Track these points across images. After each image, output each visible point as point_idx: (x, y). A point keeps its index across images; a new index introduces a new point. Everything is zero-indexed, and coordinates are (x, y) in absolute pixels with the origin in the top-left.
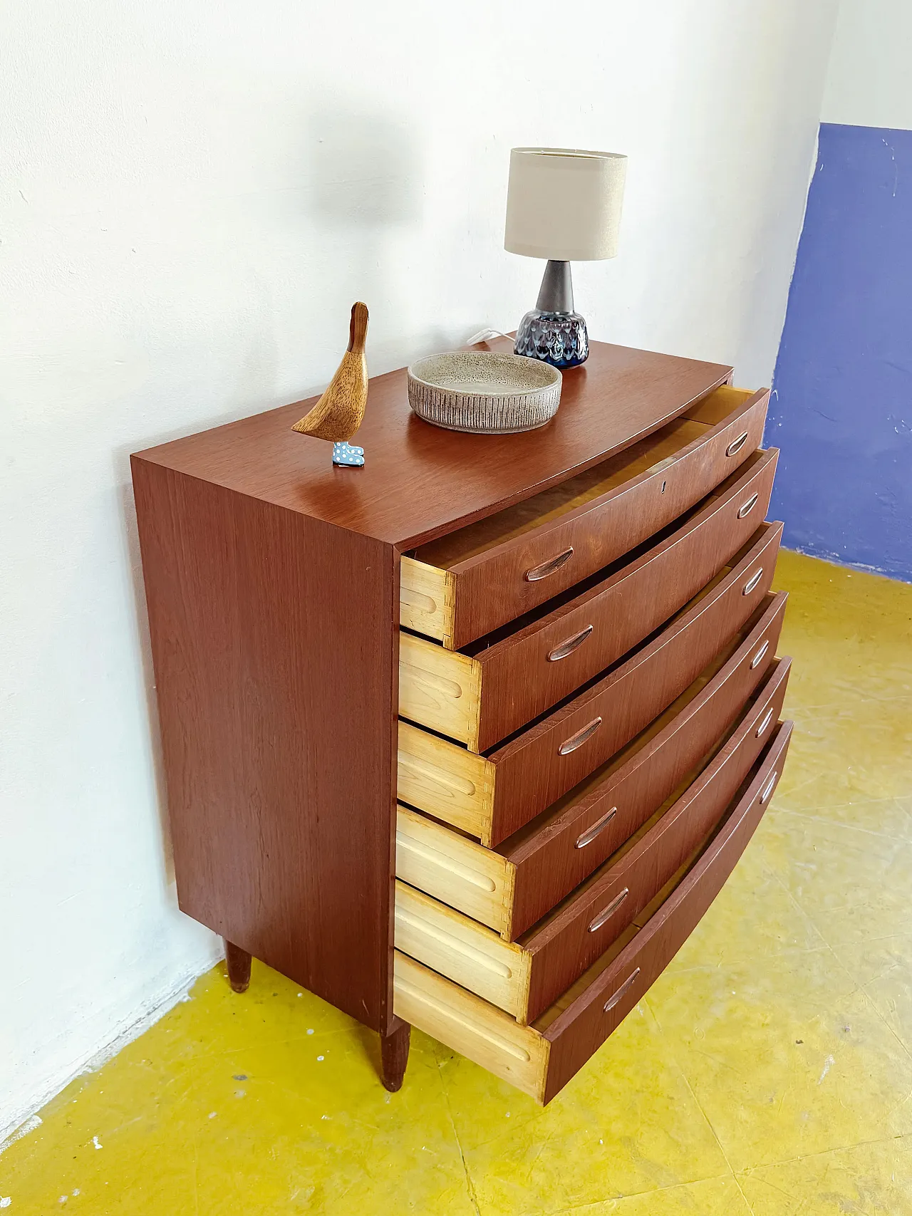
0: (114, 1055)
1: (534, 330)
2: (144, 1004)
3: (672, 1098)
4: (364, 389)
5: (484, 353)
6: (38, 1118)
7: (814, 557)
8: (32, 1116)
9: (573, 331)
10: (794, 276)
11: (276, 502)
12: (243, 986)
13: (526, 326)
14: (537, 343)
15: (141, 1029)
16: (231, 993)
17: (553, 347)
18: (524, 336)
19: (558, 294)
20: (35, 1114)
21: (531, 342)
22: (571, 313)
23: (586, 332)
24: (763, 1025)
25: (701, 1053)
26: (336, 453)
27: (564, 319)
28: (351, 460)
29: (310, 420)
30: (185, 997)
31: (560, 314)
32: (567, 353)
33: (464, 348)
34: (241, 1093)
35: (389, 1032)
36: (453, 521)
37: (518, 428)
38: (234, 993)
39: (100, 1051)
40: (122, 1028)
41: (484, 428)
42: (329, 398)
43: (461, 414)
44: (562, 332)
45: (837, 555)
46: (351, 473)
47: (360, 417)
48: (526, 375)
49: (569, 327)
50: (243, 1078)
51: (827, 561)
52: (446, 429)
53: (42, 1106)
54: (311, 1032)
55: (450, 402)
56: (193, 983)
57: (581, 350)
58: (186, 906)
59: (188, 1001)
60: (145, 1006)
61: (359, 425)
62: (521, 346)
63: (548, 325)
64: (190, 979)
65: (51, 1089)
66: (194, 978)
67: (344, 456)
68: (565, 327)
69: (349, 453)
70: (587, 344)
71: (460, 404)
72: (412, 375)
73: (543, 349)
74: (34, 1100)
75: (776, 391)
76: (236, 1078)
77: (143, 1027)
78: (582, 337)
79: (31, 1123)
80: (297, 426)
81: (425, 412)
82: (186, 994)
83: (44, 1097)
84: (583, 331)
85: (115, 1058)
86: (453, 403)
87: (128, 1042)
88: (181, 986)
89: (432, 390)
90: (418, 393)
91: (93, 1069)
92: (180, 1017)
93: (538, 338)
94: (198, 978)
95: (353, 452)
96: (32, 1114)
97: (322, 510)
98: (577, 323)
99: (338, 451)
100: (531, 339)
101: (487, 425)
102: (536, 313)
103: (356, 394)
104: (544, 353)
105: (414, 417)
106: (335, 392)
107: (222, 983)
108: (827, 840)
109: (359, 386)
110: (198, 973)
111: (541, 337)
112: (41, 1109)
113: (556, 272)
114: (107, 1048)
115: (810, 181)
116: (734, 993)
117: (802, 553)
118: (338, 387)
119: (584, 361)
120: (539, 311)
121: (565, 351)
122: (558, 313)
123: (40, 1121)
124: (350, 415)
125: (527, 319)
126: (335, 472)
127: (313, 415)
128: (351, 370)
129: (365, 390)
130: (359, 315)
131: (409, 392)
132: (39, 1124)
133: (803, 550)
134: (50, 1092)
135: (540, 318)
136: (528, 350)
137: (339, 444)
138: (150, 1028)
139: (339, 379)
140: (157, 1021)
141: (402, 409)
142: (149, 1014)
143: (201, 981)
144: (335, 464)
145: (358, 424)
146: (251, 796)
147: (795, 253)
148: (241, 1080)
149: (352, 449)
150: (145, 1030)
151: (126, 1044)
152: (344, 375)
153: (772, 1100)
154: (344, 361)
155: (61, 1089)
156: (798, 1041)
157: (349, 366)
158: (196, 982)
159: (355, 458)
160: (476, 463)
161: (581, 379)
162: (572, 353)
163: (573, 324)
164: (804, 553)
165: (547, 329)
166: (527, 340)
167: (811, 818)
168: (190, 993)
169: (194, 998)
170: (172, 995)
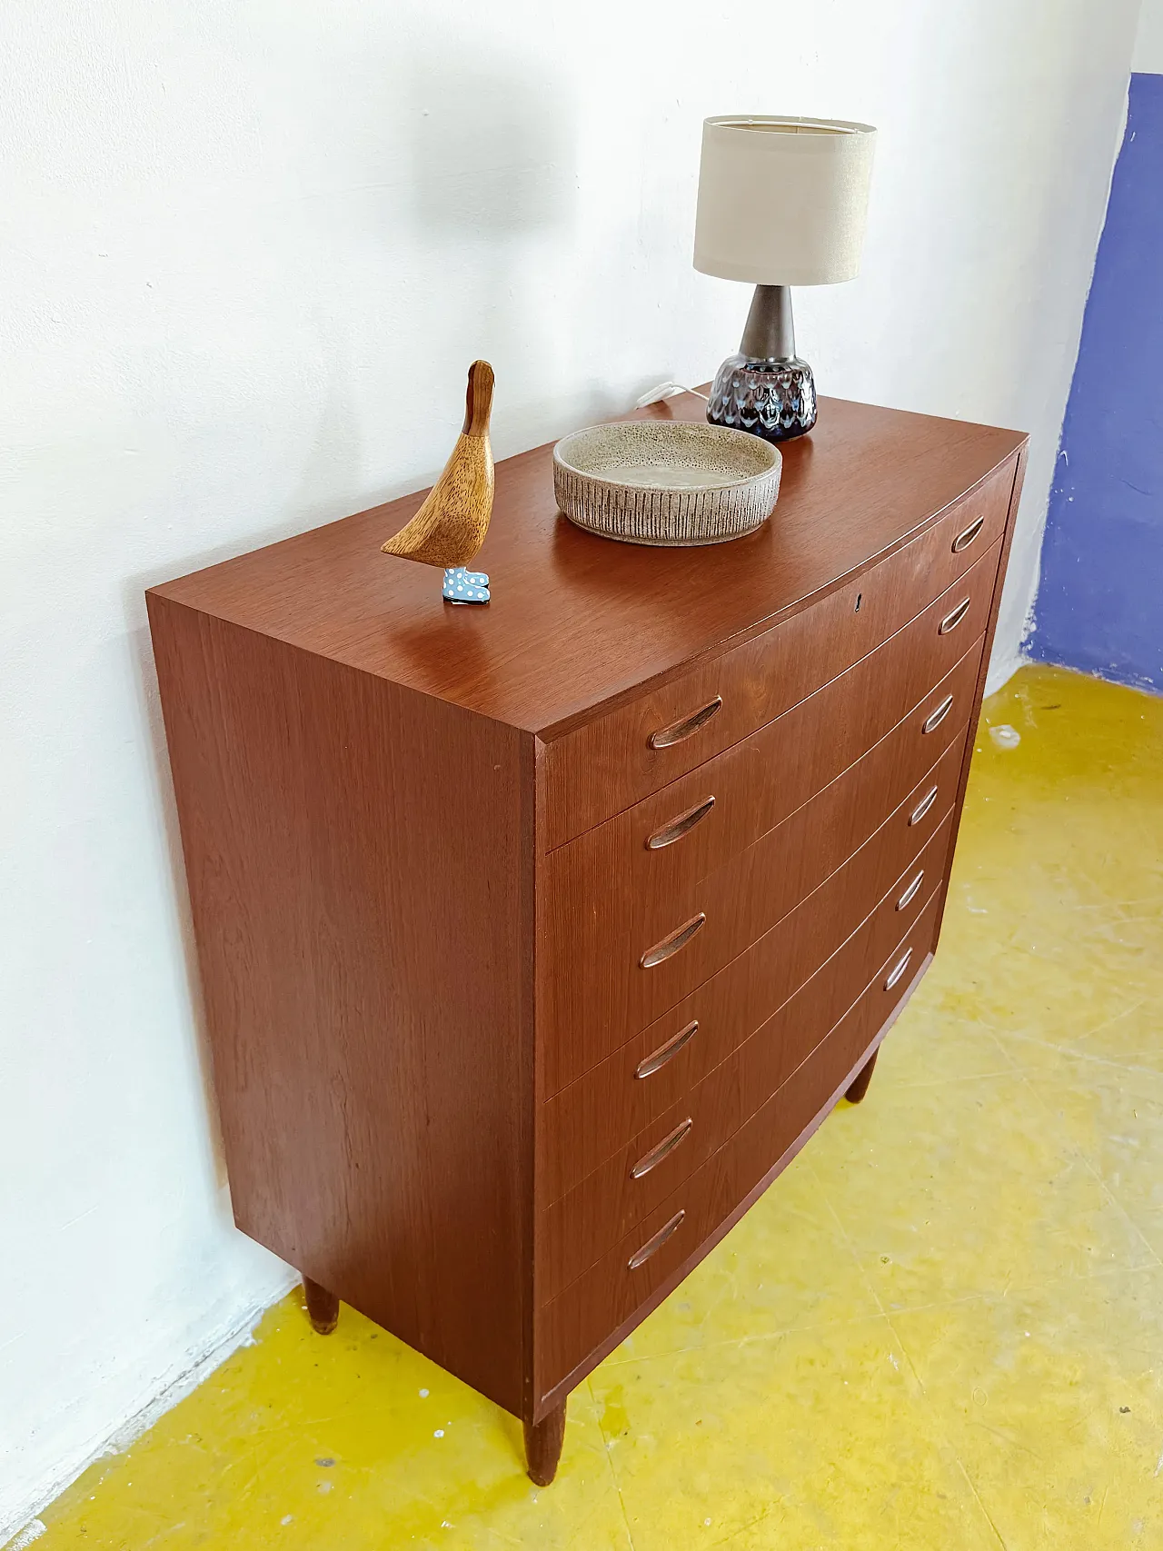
0: (149, 1427)
1: (736, 385)
2: (190, 1351)
3: (943, 1497)
4: (489, 489)
5: (665, 423)
6: (41, 1523)
7: (1118, 683)
8: (32, 1520)
9: (794, 386)
10: (1091, 291)
11: (358, 665)
12: (329, 1327)
13: (725, 380)
14: (741, 404)
15: (186, 1389)
16: (312, 1333)
17: (765, 410)
18: (723, 395)
19: (772, 332)
20: (36, 1518)
21: (732, 401)
22: (791, 359)
23: (812, 386)
24: (1071, 1384)
25: (984, 1426)
26: (447, 583)
27: (781, 369)
28: (470, 594)
29: (409, 536)
30: (247, 1339)
31: (776, 361)
32: (785, 419)
33: (634, 413)
34: (327, 1487)
35: (537, 1420)
36: (625, 692)
37: (718, 537)
38: (316, 1334)
39: (128, 1421)
40: (159, 1386)
41: (666, 539)
42: (437, 503)
43: (633, 519)
44: (779, 387)
45: (1151, 681)
46: (471, 613)
47: (483, 530)
48: (728, 456)
49: (788, 380)
50: (330, 1462)
51: (1136, 689)
52: (611, 540)
53: (47, 1505)
54: (424, 1393)
55: (616, 500)
56: (258, 1318)
57: (805, 413)
58: (244, 1223)
59: (252, 1345)
60: (191, 1354)
61: (481, 543)
62: (717, 409)
63: (758, 377)
64: (253, 1313)
65: (59, 1480)
66: (260, 1310)
67: (460, 588)
68: (782, 380)
69: (466, 583)
70: (814, 402)
71: (631, 504)
72: (560, 459)
73: (750, 413)
74: (35, 1497)
75: (1064, 452)
76: (319, 1462)
77: (190, 1384)
78: (806, 394)
79: (31, 1531)
80: (389, 545)
81: (580, 515)
82: (249, 1335)
83: (49, 1491)
84: (809, 385)
85: (149, 1431)
86: (621, 502)
87: (167, 1409)
88: (242, 1323)
89: (589, 482)
90: (567, 486)
91: (119, 1449)
92: (240, 1370)
93: (742, 397)
94: (267, 1311)
95: (473, 581)
96: (32, 1517)
97: (427, 676)
98: (801, 373)
99: (451, 582)
100: (733, 398)
101: (672, 534)
102: (739, 359)
103: (476, 497)
104: (752, 419)
105: (563, 522)
106: (444, 495)
107: (299, 1318)
108: (1153, 1103)
109: (481, 485)
110: (265, 1303)
111: (747, 396)
112: (46, 1509)
113: (770, 302)
114: (139, 1417)
115: (1116, 156)
116: (1028, 1334)
117: (1100, 677)
118: (450, 487)
119: (809, 429)
120: (744, 357)
121: (783, 415)
122: (772, 360)
123: (44, 1528)
124: (467, 529)
125: (726, 369)
126: (447, 612)
127: (414, 529)
128: (468, 462)
129: (489, 491)
130: (480, 382)
131: (556, 486)
132: (42, 1532)
133: (1101, 674)
134: (58, 1484)
135: (746, 367)
136: (728, 414)
137: (452, 571)
138: (199, 1386)
139: (451, 476)
140: (208, 1376)
141: (545, 509)
142: (197, 1365)
143: (270, 1314)
144: (447, 600)
145: (480, 540)
146: (332, 1080)
147: (1093, 258)
148: (326, 1465)
149: (472, 576)
150: (191, 1390)
151: (164, 1411)
152: (458, 469)
153: (1088, 1501)
154: (458, 448)
155: (73, 1480)
156: (1123, 1408)
157: (464, 455)
158: (263, 1317)
159: (476, 592)
160: (657, 594)
161: (805, 456)
162: (793, 419)
163: (794, 375)
164: (1103, 678)
165: (756, 383)
166: (726, 400)
167: (1130, 1069)
168: (255, 1333)
169: (260, 1341)
170: (229, 1336)
